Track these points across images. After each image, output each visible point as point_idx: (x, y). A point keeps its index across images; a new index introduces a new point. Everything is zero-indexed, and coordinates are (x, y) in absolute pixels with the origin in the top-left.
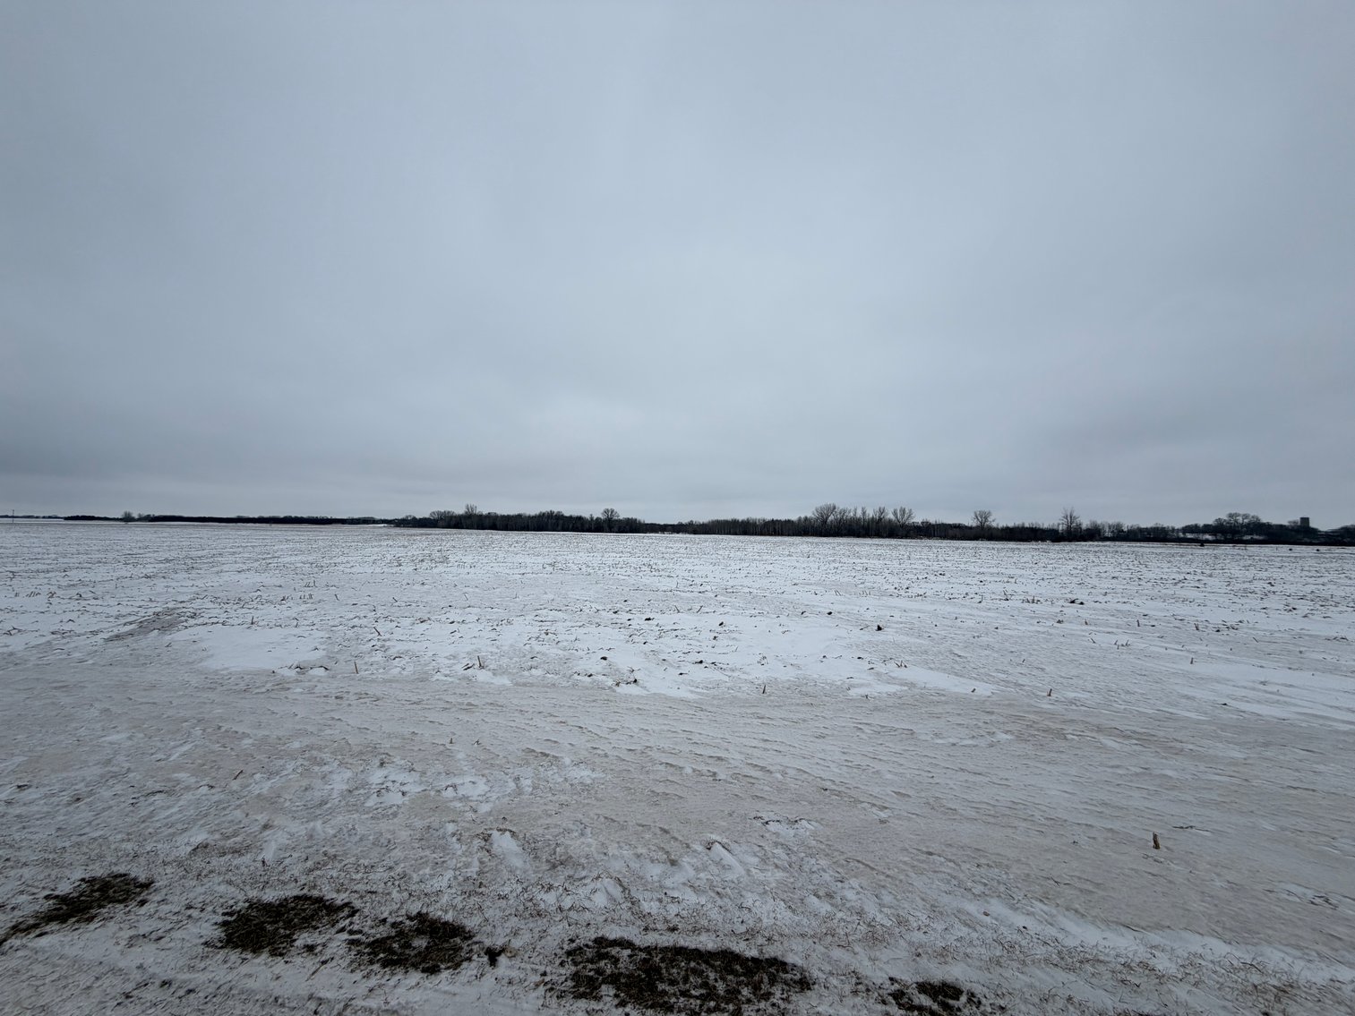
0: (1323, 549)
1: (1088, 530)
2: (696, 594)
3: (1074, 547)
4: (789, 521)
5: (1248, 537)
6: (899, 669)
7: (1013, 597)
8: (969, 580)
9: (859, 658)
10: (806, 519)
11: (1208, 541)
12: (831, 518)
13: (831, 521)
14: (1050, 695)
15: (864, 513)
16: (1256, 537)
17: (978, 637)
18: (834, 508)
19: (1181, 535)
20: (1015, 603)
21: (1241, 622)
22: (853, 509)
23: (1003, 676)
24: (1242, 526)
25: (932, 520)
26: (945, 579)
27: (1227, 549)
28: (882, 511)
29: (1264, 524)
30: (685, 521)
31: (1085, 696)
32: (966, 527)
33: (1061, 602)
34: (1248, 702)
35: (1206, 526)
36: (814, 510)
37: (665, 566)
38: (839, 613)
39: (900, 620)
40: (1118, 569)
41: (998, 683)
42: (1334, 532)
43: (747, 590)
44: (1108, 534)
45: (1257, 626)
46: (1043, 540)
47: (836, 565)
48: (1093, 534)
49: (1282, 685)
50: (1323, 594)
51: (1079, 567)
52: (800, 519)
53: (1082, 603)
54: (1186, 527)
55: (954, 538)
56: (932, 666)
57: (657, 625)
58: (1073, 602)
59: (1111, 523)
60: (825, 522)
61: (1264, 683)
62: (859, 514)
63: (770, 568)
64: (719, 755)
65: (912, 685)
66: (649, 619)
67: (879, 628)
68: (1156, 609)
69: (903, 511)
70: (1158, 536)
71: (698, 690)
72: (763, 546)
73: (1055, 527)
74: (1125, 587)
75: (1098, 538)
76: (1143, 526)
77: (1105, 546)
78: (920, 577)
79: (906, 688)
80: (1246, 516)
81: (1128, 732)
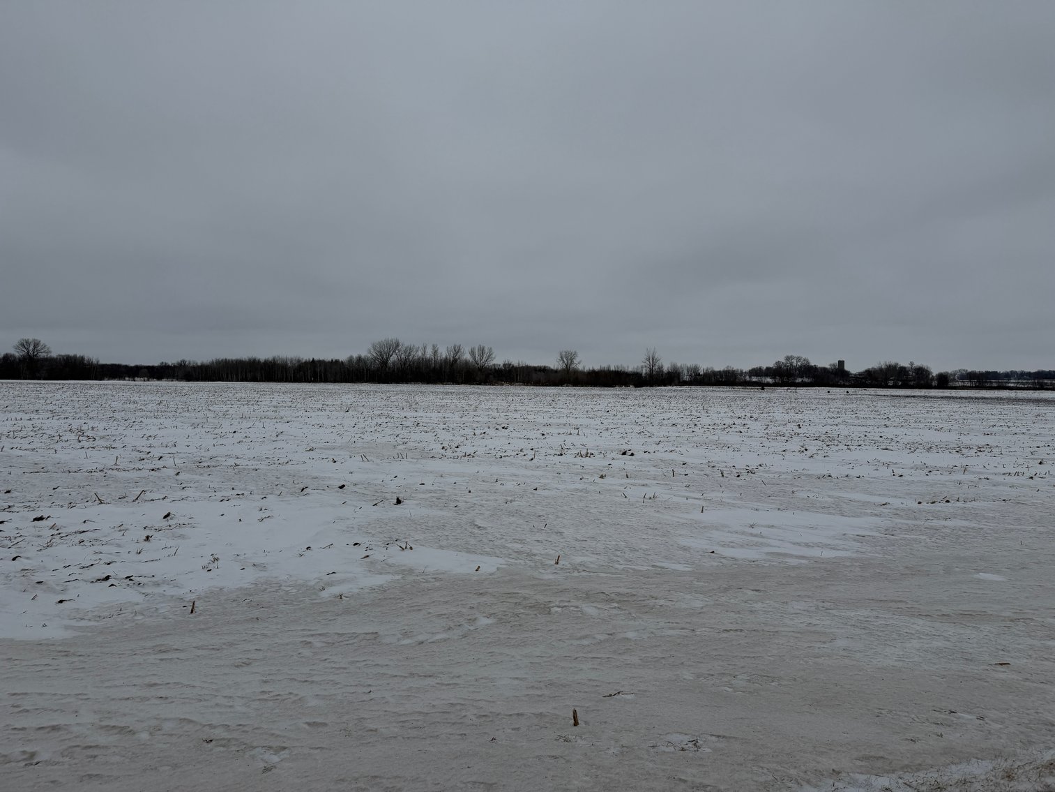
0: (851, 390)
1: (669, 373)
2: (145, 473)
3: (654, 392)
4: (337, 361)
5: (799, 380)
6: (403, 553)
7: (569, 451)
8: (531, 434)
9: (355, 544)
10: (359, 359)
11: (768, 385)
12: (394, 358)
13: (394, 363)
14: (557, 563)
15: (435, 352)
16: (806, 380)
17: (511, 501)
18: (398, 345)
19: (748, 378)
20: (568, 458)
21: (760, 466)
22: (421, 346)
23: (518, 546)
24: (796, 368)
25: (515, 361)
26: (505, 432)
27: (782, 392)
28: (457, 350)
29: (812, 367)
30: (172, 360)
31: (590, 560)
32: (552, 370)
33: (614, 455)
34: (733, 547)
35: (768, 369)
36: (370, 346)
37: (108, 432)
38: (355, 485)
39: (432, 488)
40: (682, 415)
41: (509, 556)
42: (860, 374)
43: (232, 462)
44: (686, 378)
45: (772, 468)
46: (627, 385)
47: (380, 421)
48: (671, 378)
49: (765, 526)
50: (834, 434)
51: (646, 415)
52: (351, 360)
53: (632, 455)
54: (752, 370)
55: (538, 383)
56: (444, 543)
57: (52, 527)
58: (624, 453)
59: (689, 366)
60: (384, 363)
61: (752, 526)
62: (429, 354)
63: (281, 427)
64: (55, 723)
65: (411, 571)
66: (41, 519)
67: (399, 502)
68: (695, 456)
69: (482, 350)
70: (728, 379)
71: (82, 623)
72: (287, 398)
73: (639, 371)
74: (679, 435)
75: (676, 382)
76: (717, 369)
77: (681, 391)
78: (478, 432)
79: (400, 576)
80: (799, 359)
81: (613, 595)
